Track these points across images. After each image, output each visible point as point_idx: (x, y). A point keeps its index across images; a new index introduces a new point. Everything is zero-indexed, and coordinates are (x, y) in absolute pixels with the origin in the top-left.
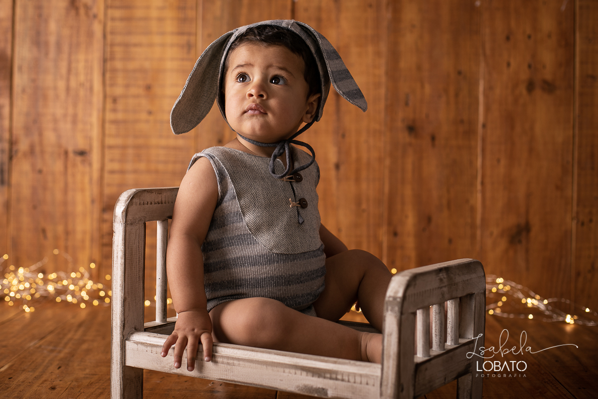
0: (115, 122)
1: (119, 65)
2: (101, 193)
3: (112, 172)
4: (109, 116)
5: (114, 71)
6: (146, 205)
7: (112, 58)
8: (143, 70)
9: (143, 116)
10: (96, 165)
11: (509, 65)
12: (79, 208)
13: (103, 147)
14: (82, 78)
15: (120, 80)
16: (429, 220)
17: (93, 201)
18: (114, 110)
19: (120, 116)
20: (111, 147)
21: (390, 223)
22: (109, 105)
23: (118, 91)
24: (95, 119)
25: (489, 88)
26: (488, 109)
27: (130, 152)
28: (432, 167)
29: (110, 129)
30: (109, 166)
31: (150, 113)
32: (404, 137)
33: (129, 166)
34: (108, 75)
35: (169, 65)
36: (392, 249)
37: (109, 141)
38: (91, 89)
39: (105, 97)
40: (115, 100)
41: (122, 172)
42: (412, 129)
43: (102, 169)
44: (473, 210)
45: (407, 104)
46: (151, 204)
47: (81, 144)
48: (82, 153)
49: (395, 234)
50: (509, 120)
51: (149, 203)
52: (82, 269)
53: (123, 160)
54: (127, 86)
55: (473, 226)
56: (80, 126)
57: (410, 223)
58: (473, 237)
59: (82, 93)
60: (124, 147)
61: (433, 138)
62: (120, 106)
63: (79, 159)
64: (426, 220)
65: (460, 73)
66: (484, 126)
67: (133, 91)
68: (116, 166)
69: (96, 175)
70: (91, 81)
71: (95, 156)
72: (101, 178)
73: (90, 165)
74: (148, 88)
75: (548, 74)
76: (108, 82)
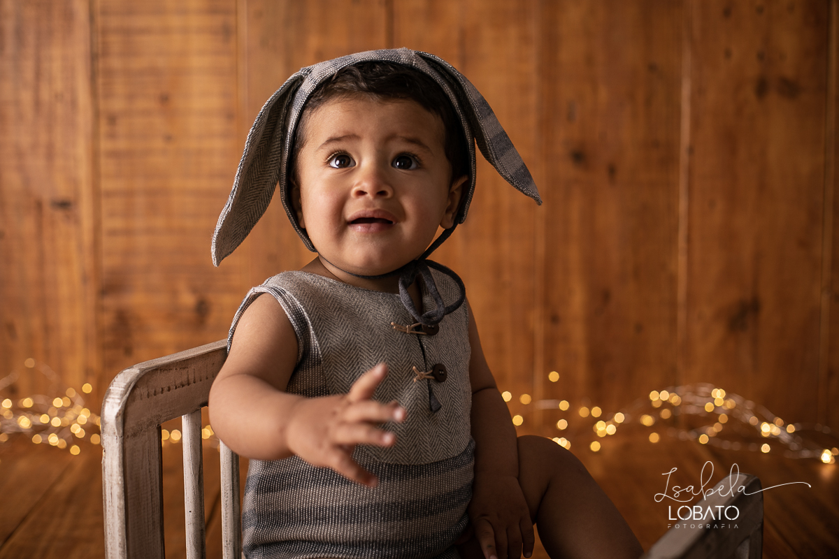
0: (114, 154)
1: (116, 63)
2: (97, 267)
3: (113, 233)
4: (105, 145)
5: (109, 73)
6: (161, 394)
7: (106, 53)
8: (154, 71)
9: (158, 144)
10: (87, 222)
11: (728, 54)
12: (64, 291)
13: (97, 194)
14: (59, 85)
15: (120, 87)
16: (606, 296)
17: (85, 279)
18: (112, 136)
19: (122, 144)
20: (110, 194)
21: (547, 302)
22: (104, 128)
23: (117, 105)
24: (81, 149)
25: (698, 92)
26: (696, 124)
27: (140, 201)
28: (610, 215)
29: (107, 165)
30: (108, 224)
31: (169, 138)
32: (567, 170)
33: (139, 223)
34: (100, 81)
35: (196, 62)
36: (551, 342)
37: (106, 185)
38: (73, 103)
39: (97, 114)
40: (112, 119)
41: (128, 232)
42: (579, 156)
43: (97, 228)
44: (673, 280)
45: (570, 117)
46: (169, 390)
47: (62, 191)
48: (64, 205)
49: (554, 319)
50: (729, 140)
51: (166, 389)
52: (71, 392)
53: (128, 213)
54: (131, 97)
55: (673, 304)
56: (59, 162)
57: (577, 301)
58: (673, 321)
59: (60, 110)
60: (129, 194)
61: (612, 171)
62: (122, 127)
63: (59, 214)
64: (601, 297)
65: (652, 68)
66: (691, 150)
67: (141, 104)
68: (118, 223)
69: (87, 238)
70: (73, 91)
71: (85, 209)
72: (96, 244)
73: (77, 222)
74: (164, 99)
75: (787, 68)
76: (101, 90)
